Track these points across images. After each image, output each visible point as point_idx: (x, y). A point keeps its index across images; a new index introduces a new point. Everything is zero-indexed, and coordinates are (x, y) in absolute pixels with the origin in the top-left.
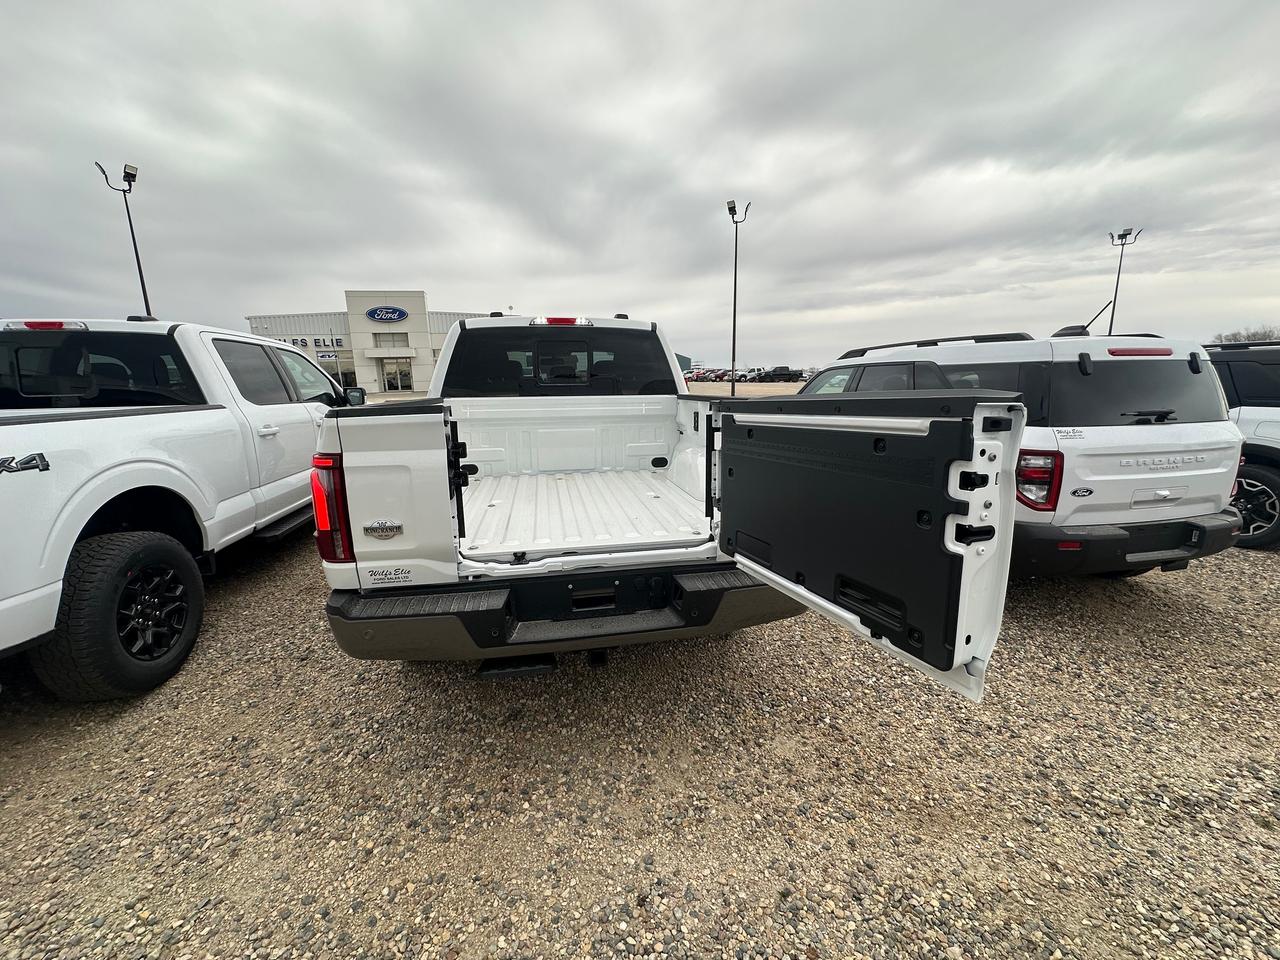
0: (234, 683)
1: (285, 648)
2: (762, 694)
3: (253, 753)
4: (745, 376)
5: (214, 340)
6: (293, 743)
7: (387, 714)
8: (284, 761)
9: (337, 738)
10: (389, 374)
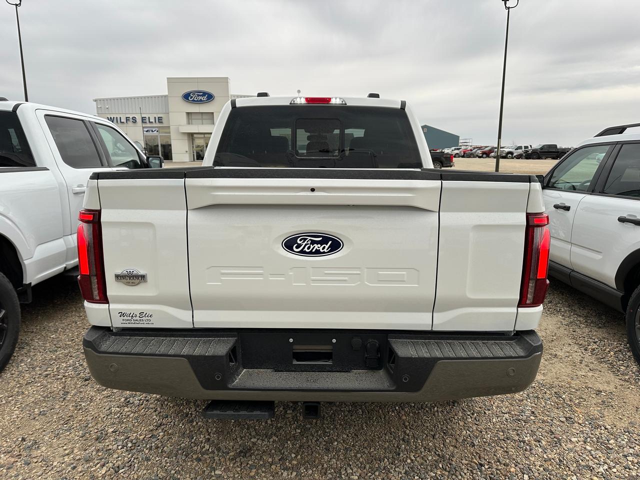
0: (33, 393)
1: (75, 369)
2: (482, 465)
3: (35, 453)
4: (511, 153)
5: (46, 115)
6: (65, 450)
7: (140, 435)
8: (55, 464)
9: (98, 451)
10: (198, 146)
